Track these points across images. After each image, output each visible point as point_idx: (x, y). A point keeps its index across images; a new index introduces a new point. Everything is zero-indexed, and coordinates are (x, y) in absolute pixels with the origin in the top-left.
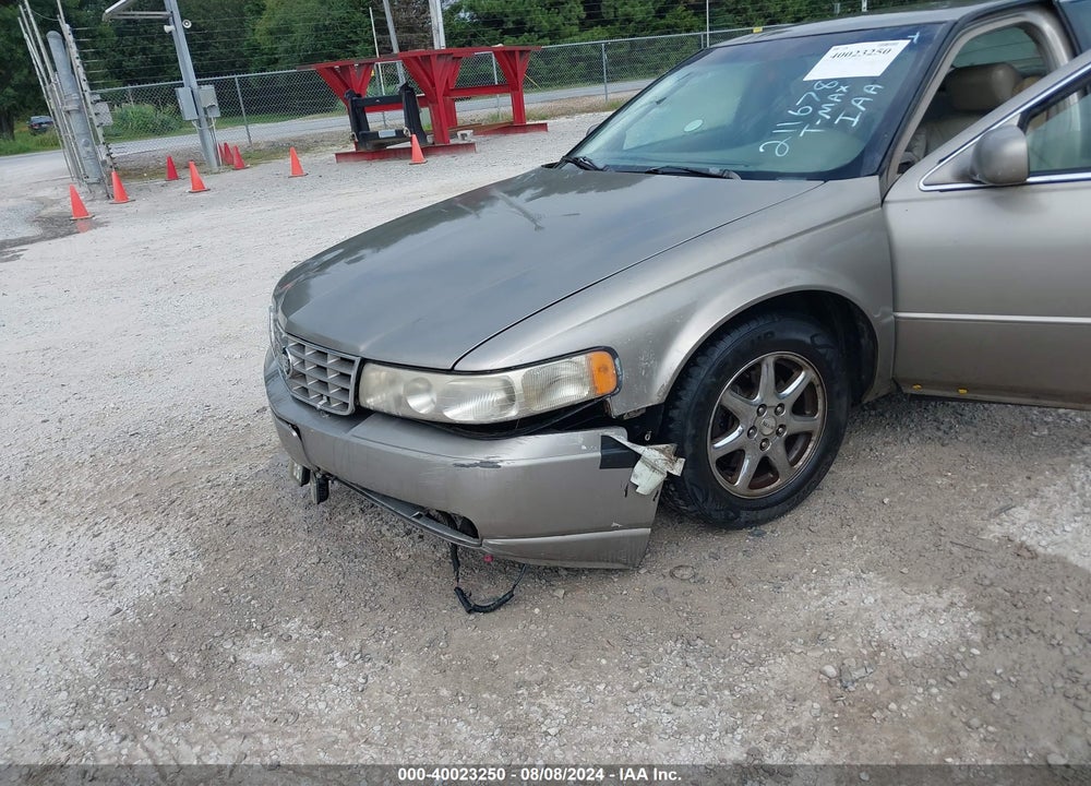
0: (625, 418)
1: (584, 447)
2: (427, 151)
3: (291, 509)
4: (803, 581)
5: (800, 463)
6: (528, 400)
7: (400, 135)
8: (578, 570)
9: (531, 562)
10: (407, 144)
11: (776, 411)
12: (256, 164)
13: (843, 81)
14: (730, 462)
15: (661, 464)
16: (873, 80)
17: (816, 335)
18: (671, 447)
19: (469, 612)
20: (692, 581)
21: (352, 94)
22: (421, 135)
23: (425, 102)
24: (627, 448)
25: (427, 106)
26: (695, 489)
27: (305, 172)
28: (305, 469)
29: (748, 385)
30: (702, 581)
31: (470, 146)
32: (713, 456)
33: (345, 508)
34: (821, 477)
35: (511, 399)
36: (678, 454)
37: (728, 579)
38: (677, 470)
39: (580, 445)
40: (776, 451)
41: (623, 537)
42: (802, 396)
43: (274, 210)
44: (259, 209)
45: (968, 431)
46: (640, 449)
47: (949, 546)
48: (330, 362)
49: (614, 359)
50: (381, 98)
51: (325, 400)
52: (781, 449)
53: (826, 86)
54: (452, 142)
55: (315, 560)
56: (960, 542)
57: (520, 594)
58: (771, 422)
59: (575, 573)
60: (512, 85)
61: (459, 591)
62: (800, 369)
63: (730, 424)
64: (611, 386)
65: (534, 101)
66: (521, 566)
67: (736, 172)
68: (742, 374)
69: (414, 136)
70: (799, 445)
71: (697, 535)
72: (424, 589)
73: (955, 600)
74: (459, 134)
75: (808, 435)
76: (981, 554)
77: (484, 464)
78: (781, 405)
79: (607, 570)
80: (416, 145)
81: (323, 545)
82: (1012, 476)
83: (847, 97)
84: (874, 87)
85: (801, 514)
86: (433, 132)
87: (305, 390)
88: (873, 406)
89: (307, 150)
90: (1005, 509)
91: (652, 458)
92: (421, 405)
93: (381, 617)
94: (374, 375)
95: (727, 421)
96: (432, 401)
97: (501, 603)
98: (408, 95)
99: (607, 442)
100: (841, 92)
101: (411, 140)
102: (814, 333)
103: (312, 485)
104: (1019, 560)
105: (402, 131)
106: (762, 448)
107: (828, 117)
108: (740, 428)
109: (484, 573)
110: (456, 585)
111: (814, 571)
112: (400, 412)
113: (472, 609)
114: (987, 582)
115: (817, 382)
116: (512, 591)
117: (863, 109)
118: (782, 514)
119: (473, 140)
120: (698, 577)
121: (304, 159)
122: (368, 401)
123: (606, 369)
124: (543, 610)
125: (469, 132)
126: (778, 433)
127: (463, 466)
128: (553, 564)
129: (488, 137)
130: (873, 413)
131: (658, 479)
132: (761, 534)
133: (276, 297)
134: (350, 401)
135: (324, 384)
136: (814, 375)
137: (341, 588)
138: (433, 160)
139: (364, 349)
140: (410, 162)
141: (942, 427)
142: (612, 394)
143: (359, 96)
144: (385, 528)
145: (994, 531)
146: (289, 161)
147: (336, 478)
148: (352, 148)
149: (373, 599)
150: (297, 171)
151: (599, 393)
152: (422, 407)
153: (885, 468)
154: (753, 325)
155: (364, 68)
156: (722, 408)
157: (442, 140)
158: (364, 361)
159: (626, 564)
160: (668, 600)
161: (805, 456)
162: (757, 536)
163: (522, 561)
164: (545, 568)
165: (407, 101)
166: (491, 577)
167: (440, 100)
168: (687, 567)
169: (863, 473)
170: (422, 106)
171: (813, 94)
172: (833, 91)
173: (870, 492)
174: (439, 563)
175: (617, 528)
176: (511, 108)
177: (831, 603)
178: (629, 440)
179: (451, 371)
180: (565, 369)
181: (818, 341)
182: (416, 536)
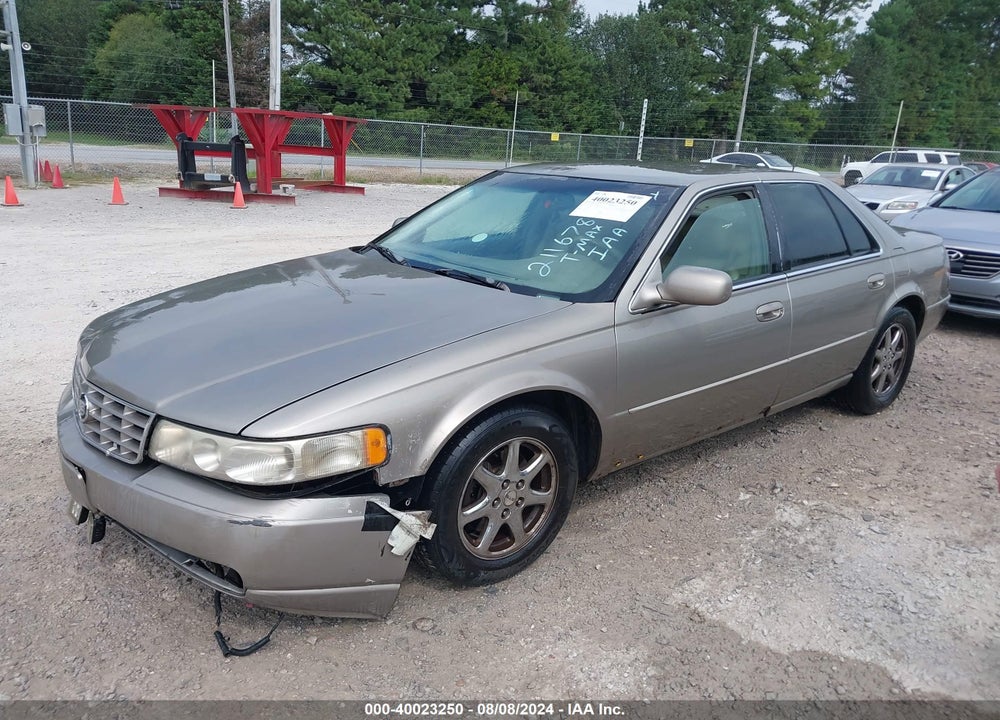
0: (391, 486)
1: (350, 511)
2: (248, 198)
3: (64, 544)
4: (522, 635)
5: (533, 530)
6: (305, 467)
7: (225, 181)
8: (332, 619)
9: (290, 611)
10: (230, 189)
11: (517, 487)
12: (76, 185)
13: (599, 221)
14: (475, 528)
15: (415, 529)
16: (620, 225)
17: (555, 426)
18: (426, 513)
19: (226, 655)
20: (430, 632)
21: (184, 136)
22: (245, 182)
23: (252, 153)
24: (387, 513)
25: (254, 158)
26: (442, 550)
27: (126, 201)
28: (83, 508)
29: (497, 462)
30: (439, 633)
31: (290, 199)
32: (462, 522)
33: (119, 547)
34: (549, 543)
35: (290, 465)
36: (431, 520)
37: (461, 631)
38: (428, 535)
39: (347, 509)
40: (515, 521)
41: (375, 592)
42: (540, 474)
43: (88, 236)
44: (73, 233)
45: (670, 510)
46: (399, 514)
47: (641, 609)
48: (126, 414)
49: (386, 436)
50: (212, 145)
51: (114, 448)
52: (519, 517)
53: (584, 223)
54: (274, 192)
55: (82, 598)
56: (650, 606)
57: (275, 640)
58: (513, 495)
59: (330, 622)
60: (336, 149)
61: (219, 635)
62: (540, 451)
63: (479, 494)
64: (382, 457)
65: (355, 163)
66: (281, 615)
67: (507, 284)
68: (493, 453)
69: (238, 183)
70: (534, 515)
71: (441, 590)
72: (186, 631)
73: (639, 657)
74: (281, 186)
75: (542, 507)
76: (664, 617)
77: (258, 523)
78: (522, 481)
79: (359, 619)
80: (239, 190)
81: (91, 584)
82: (697, 551)
83: (600, 236)
84: (621, 230)
85: (529, 575)
86: (257, 181)
87: (97, 436)
88: (599, 482)
89: (130, 178)
90: (688, 579)
91: (408, 523)
92: (206, 463)
93: (141, 657)
94: (167, 431)
95: (477, 492)
96: (218, 460)
97: (257, 647)
98: (237, 147)
99: (371, 508)
100: (596, 230)
101: (235, 185)
102: (553, 423)
103: (89, 525)
104: (690, 624)
105: (227, 177)
106: (503, 516)
107: (583, 249)
108: (486, 499)
109: (246, 619)
110: (216, 628)
111: (533, 627)
112: (186, 466)
113: (229, 652)
114: (665, 642)
115: (552, 463)
116: (269, 636)
117: (610, 247)
118: (516, 573)
119: (293, 194)
120: (437, 629)
121: (127, 188)
122: (157, 454)
123: (378, 443)
124: (295, 655)
125: (290, 187)
126: (517, 504)
127: (238, 523)
128: (309, 613)
129: (308, 192)
130: (599, 487)
131: (412, 541)
132: (494, 592)
133: (83, 341)
134: (140, 451)
135: (118, 434)
136: (550, 457)
137: (103, 626)
138: (253, 206)
139: (161, 406)
140: (231, 205)
141: (651, 505)
142: (381, 465)
143: (190, 139)
144: (156, 568)
145: (678, 597)
146: (110, 187)
147: (114, 521)
148: (176, 184)
149: (134, 639)
150: (118, 199)
151: (370, 464)
152: (208, 465)
153: (602, 537)
154: (505, 414)
155: (198, 115)
156: (474, 481)
157: (264, 188)
158: (159, 418)
159: (375, 615)
160: (408, 649)
161: (537, 524)
162: (491, 593)
163: (281, 610)
164: (303, 616)
165: (236, 151)
166: (251, 623)
167: (268, 154)
168: (429, 619)
169: (584, 541)
170: (250, 157)
171: (575, 228)
172: (590, 229)
173: (586, 558)
174: (203, 606)
175: (370, 584)
176: (333, 167)
177: (541, 656)
178: (391, 506)
179: (238, 436)
180: (342, 441)
181: (555, 429)
182: (185, 578)
